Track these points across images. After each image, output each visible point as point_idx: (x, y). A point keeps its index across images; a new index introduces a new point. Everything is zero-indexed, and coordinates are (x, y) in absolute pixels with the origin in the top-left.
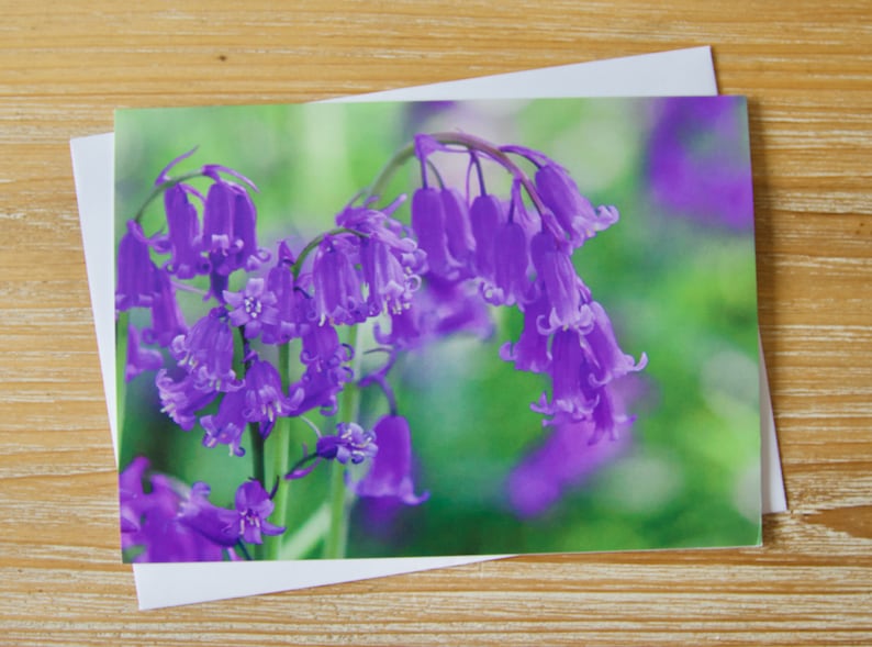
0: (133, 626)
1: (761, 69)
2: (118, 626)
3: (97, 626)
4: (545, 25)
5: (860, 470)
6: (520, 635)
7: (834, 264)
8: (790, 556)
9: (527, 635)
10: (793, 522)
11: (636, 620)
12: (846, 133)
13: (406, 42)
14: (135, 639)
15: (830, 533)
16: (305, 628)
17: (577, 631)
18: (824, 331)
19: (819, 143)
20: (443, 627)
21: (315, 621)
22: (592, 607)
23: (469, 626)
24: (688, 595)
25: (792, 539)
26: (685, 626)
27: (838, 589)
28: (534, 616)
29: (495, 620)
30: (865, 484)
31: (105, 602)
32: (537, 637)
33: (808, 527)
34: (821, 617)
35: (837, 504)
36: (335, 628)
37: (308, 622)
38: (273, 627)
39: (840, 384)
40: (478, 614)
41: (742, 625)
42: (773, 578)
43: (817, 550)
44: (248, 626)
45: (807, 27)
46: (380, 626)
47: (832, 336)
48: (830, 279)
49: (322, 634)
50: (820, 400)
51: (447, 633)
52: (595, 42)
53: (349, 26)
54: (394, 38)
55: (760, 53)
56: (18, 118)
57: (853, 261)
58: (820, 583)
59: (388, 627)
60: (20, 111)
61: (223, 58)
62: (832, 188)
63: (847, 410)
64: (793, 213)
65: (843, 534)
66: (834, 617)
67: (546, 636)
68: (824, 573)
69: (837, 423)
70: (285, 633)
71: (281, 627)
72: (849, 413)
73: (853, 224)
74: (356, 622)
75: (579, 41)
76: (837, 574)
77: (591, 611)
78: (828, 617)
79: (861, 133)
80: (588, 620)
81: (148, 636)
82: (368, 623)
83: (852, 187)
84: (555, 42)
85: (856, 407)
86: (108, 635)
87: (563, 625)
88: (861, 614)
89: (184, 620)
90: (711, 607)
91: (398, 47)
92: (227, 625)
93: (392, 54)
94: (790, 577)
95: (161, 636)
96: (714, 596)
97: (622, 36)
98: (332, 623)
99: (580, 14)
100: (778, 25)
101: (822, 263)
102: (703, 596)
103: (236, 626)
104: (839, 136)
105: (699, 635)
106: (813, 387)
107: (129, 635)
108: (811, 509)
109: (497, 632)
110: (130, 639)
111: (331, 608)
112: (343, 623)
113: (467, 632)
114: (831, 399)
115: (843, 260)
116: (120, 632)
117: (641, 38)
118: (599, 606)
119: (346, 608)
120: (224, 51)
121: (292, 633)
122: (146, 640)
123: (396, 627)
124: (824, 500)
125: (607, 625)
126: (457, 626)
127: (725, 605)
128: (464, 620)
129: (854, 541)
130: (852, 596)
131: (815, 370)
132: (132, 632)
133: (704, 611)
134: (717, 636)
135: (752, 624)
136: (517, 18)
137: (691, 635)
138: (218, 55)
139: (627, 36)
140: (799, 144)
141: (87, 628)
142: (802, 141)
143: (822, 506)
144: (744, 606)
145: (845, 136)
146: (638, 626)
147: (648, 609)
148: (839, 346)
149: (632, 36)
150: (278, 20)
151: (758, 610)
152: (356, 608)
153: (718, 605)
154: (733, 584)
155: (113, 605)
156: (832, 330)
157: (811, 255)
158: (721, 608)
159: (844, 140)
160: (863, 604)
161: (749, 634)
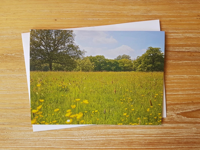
0: (42, 138)
1: (170, 21)
2: (39, 138)
3: (34, 138)
4: (125, 12)
5: (189, 104)
6: (120, 138)
7: (185, 62)
8: (174, 122)
9: (121, 138)
10: (175, 115)
11: (143, 135)
12: (188, 34)
13: (95, 16)
14: (42, 141)
15: (183, 117)
16: (77, 137)
17: (131, 137)
18: (183, 76)
19: (182, 37)
20: (104, 136)
21: (79, 136)
22: (135, 132)
23: (110, 136)
24: (154, 130)
25: (175, 118)
26: (153, 136)
27: (184, 128)
28: (123, 134)
29: (115, 135)
30: (190, 107)
31: (36, 133)
32: (123, 138)
33: (178, 116)
34: (181, 134)
35: (184, 111)
36: (83, 137)
37: (77, 136)
38: (70, 137)
39: (185, 87)
40: (111, 134)
41: (165, 135)
42: (171, 126)
43: (180, 120)
44: (65, 137)
45: (181, 11)
46: (92, 137)
47: (184, 77)
48: (184, 65)
49: (80, 138)
50: (181, 90)
51: (105, 138)
52: (135, 15)
53: (82, 13)
54: (92, 15)
55: (170, 17)
56: (12, 33)
57: (189, 62)
58: (181, 127)
59: (94, 137)
60: (12, 32)
61: (56, 20)
62: (185, 46)
63: (187, 92)
64: (177, 51)
65: (185, 117)
66: (183, 134)
67: (125, 138)
68: (181, 125)
69: (185, 95)
70: (72, 138)
71: (72, 137)
72: (187, 93)
73: (189, 54)
74: (87, 136)
75: (132, 15)
76: (184, 125)
77: (134, 133)
78: (182, 134)
79: (191, 34)
80: (134, 135)
81: (45, 140)
82: (90, 136)
83: (189, 46)
84: (126, 16)
85: (189, 92)
86: (37, 140)
87: (129, 136)
88: (189, 133)
89: (52, 136)
90: (158, 132)
91: (93, 18)
92: (61, 137)
93: (92, 19)
94: (174, 126)
95: (48, 140)
96: (159, 130)
97: (141, 14)
98: (82, 136)
99: (132, 9)
100: (174, 11)
101: (182, 62)
102: (157, 130)
103: (62, 137)
104: (187, 35)
105: (156, 137)
106: (180, 87)
107: (41, 140)
108: (179, 112)
109: (115, 137)
110: (41, 141)
111: (82, 133)
112: (84, 136)
113: (109, 137)
114: (184, 90)
115: (187, 61)
116: (39, 139)
117: (145, 14)
118: (136, 132)
119: (85, 133)
120: (56, 18)
121: (74, 138)
122: (44, 141)
123: (95, 137)
124: (182, 110)
125: (137, 136)
126: (107, 136)
127: (161, 131)
128: (109, 135)
129: (187, 118)
130: (187, 129)
131: (180, 84)
132: (42, 139)
133: (157, 133)
134: (159, 137)
135: (167, 135)
136: (119, 10)
137: (154, 137)
138: (55, 19)
139: (142, 14)
140: (178, 37)
141: (32, 139)
142: (179, 36)
143: (181, 112)
144: (165, 132)
145: (188, 35)
146: (144, 136)
147: (146, 132)
148: (185, 79)
149: (143, 14)
150: (68, 12)
151: (168, 132)
152: (87, 133)
153: (160, 131)
154: (163, 127)
155: (37, 134)
156: (184, 76)
157: (180, 60)
158: (160, 132)
159: (188, 36)
160: (189, 131)
161: (166, 137)
